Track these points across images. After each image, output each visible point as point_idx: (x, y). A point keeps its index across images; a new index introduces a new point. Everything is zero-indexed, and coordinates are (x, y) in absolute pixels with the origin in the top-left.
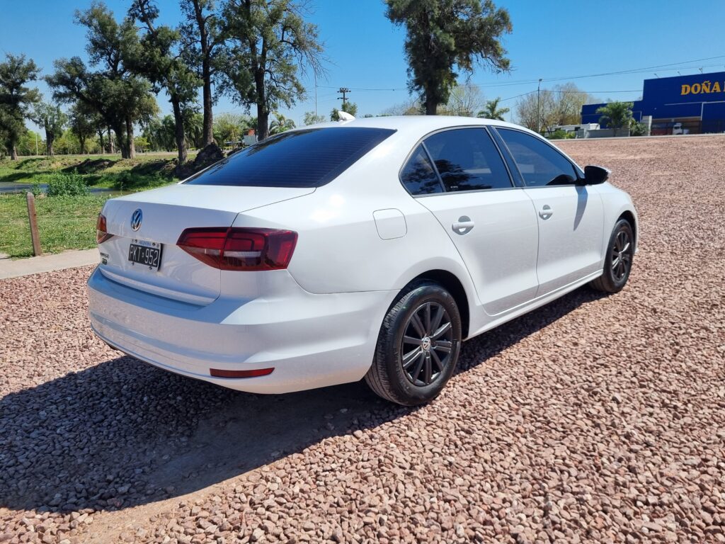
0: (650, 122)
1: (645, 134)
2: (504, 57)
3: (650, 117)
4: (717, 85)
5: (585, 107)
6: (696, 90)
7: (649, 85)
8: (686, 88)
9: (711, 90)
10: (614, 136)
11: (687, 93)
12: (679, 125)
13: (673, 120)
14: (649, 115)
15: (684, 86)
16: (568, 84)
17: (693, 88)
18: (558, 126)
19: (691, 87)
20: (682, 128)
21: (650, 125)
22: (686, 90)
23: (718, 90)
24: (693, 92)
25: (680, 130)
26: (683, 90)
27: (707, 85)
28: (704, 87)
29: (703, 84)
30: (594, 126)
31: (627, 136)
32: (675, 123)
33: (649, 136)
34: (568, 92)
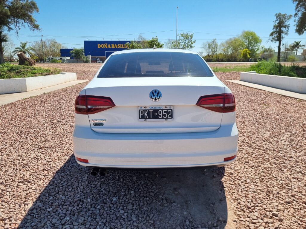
0: (90, 57)
1: (89, 62)
2: (35, 23)
3: (90, 56)
4: (109, 45)
5: (61, 50)
6: (103, 47)
7: (86, 43)
8: (99, 45)
9: (107, 47)
10: (78, 62)
11: (100, 47)
12: (99, 59)
13: (96, 57)
14: (90, 55)
15: (98, 45)
16: (52, 39)
17: (102, 46)
18: (52, 57)
19: (101, 45)
20: (100, 60)
21: (90, 59)
22: (99, 46)
23: (110, 47)
24: (102, 47)
25: (99, 61)
26: (98, 46)
27: (106, 45)
28: (105, 46)
29: (105, 45)
30: (68, 58)
31: (82, 62)
32: (97, 58)
33: (91, 63)
34: (53, 43)
